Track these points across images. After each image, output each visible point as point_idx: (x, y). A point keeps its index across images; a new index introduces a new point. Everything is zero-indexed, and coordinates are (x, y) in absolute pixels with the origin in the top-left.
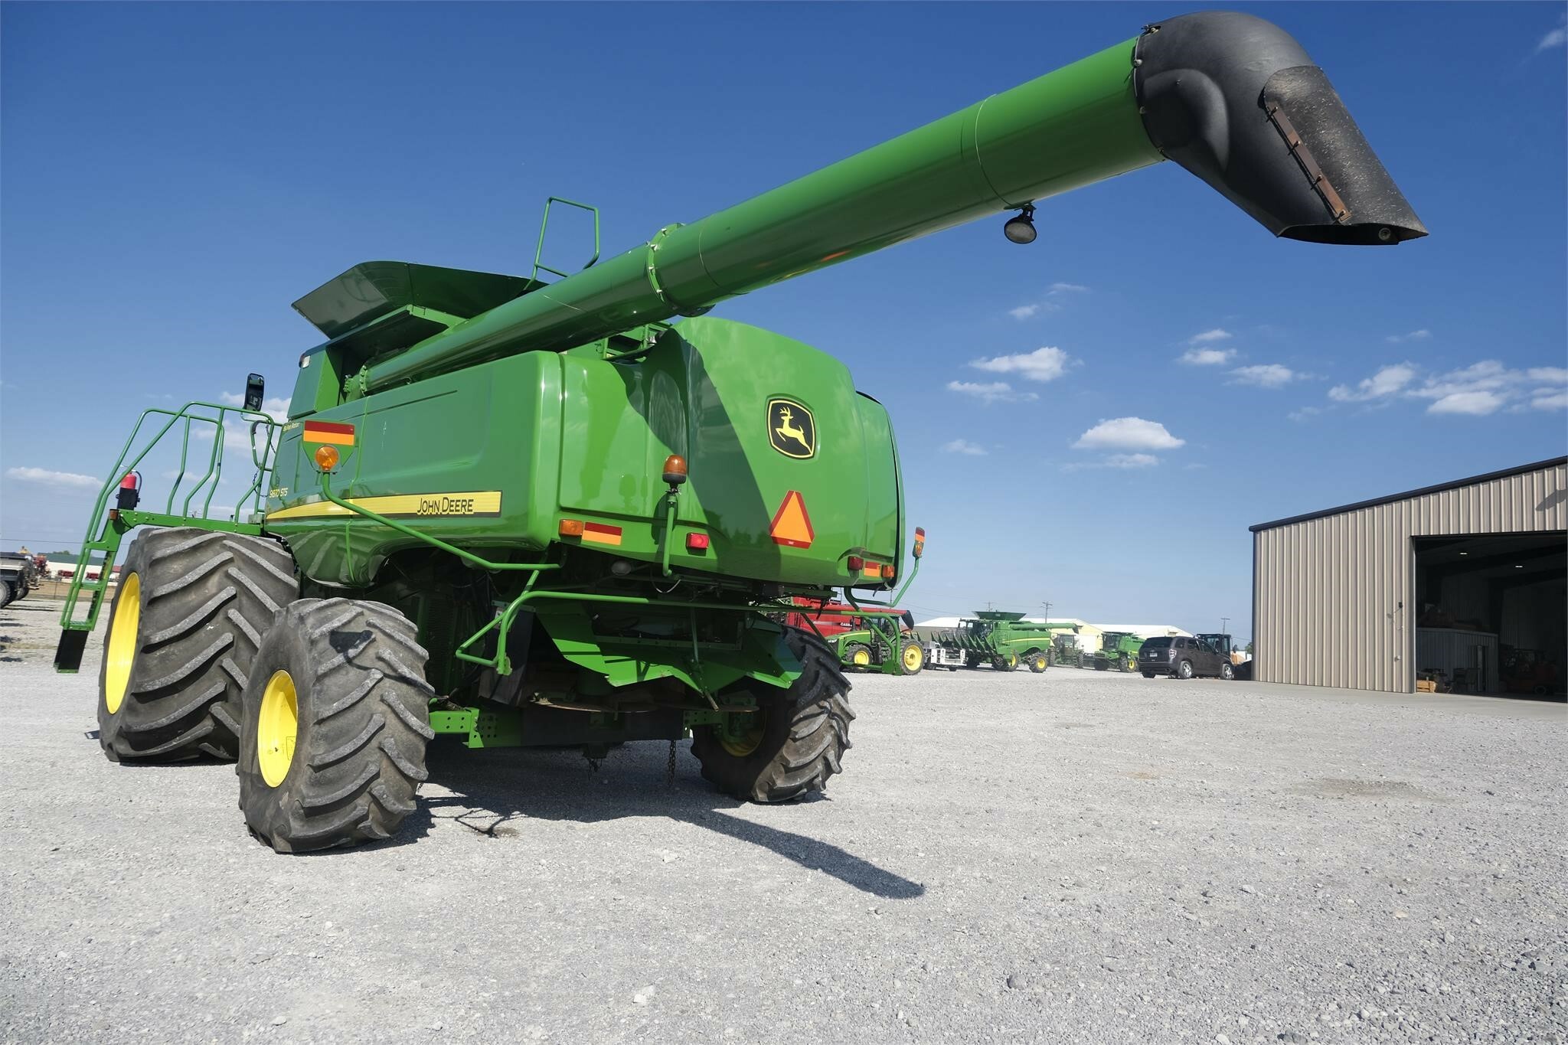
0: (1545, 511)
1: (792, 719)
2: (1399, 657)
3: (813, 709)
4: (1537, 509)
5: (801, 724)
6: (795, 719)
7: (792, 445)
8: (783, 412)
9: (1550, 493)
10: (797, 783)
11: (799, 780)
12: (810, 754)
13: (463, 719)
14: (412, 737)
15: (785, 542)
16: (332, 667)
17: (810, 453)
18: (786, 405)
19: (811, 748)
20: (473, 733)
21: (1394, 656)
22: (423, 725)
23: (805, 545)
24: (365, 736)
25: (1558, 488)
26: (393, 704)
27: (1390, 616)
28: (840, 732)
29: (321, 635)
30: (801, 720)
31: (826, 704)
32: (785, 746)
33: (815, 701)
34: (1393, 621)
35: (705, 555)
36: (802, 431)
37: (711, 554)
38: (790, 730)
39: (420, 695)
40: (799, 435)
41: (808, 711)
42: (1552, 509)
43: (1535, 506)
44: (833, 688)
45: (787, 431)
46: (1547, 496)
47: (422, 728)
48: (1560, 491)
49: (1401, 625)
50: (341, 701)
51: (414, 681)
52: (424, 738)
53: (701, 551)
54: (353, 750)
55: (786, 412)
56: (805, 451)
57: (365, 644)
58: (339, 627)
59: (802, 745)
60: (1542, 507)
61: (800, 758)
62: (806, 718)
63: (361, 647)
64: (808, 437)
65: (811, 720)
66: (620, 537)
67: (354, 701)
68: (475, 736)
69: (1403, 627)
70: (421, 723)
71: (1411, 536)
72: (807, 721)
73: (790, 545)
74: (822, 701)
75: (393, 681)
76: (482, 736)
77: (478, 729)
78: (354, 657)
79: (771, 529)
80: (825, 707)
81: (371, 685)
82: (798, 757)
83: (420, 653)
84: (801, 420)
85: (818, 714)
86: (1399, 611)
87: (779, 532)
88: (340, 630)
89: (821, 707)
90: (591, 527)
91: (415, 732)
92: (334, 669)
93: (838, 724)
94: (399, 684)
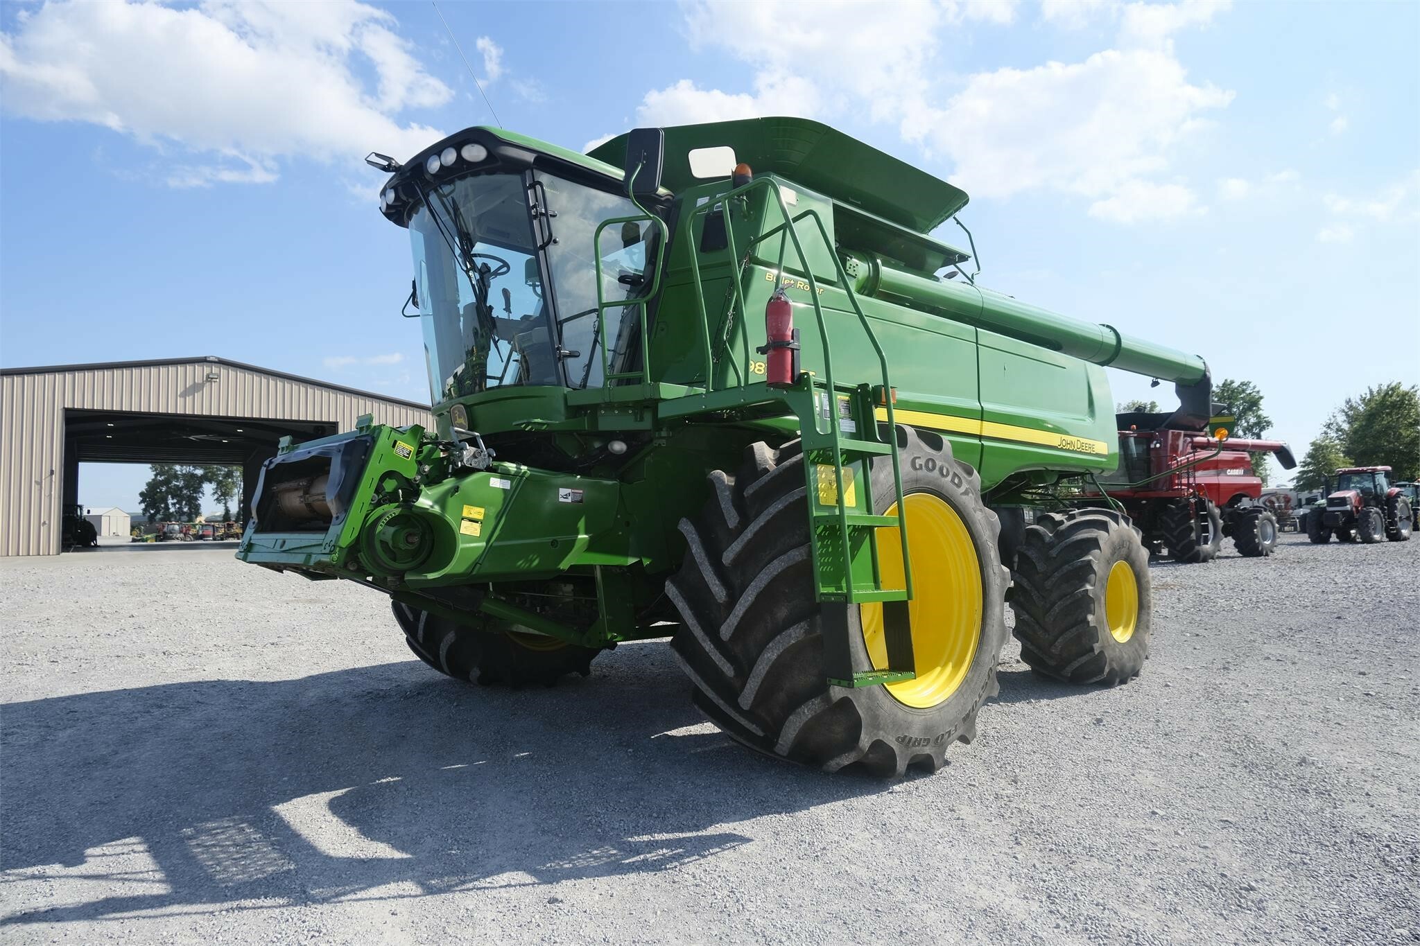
0: (185, 399)
2: (47, 522)
4: (180, 397)
9: (191, 384)
21: (42, 521)
25: (196, 381)
27: (40, 483)
34: (41, 487)
42: (191, 397)
43: (179, 393)
46: (188, 386)
48: (198, 384)
49: (51, 491)
60: (184, 395)
69: (53, 493)
71: (64, 408)
86: (48, 479)
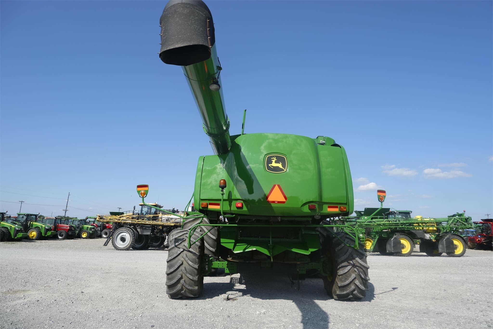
1: (337, 267)
3: (345, 264)
5: (340, 269)
6: (338, 267)
7: (276, 169)
8: (272, 158)
10: (344, 293)
11: (345, 291)
12: (346, 281)
13: (223, 264)
14: (191, 268)
15: (274, 202)
16: (171, 248)
17: (284, 171)
18: (274, 156)
19: (346, 279)
20: (226, 268)
22: (194, 264)
23: (283, 202)
24: (176, 267)
26: (185, 258)
28: (359, 273)
29: (172, 240)
30: (340, 268)
31: (351, 262)
32: (336, 278)
33: (347, 260)
35: (243, 209)
36: (281, 163)
37: (245, 209)
38: (337, 272)
39: (194, 256)
40: (280, 165)
41: (343, 264)
44: (355, 256)
45: (274, 164)
47: (193, 265)
50: (171, 257)
51: (192, 252)
52: (195, 269)
53: (241, 208)
54: (173, 270)
55: (274, 158)
56: (283, 170)
57: (181, 242)
58: (177, 237)
59: (342, 278)
61: (342, 283)
62: (342, 267)
63: (180, 242)
64: (284, 165)
65: (344, 268)
66: (220, 206)
67: (175, 257)
68: (227, 269)
70: (193, 264)
72: (343, 268)
73: (276, 203)
74: (350, 261)
75: (187, 252)
76: (229, 269)
77: (227, 267)
78: (177, 245)
79: (267, 198)
80: (351, 263)
81: (179, 253)
82: (341, 282)
83: (197, 244)
84: (280, 160)
85: (347, 266)
87: (270, 199)
88: (178, 238)
89: (349, 263)
90: (211, 204)
91: (191, 266)
92: (172, 248)
93: (358, 269)
94: (188, 252)
